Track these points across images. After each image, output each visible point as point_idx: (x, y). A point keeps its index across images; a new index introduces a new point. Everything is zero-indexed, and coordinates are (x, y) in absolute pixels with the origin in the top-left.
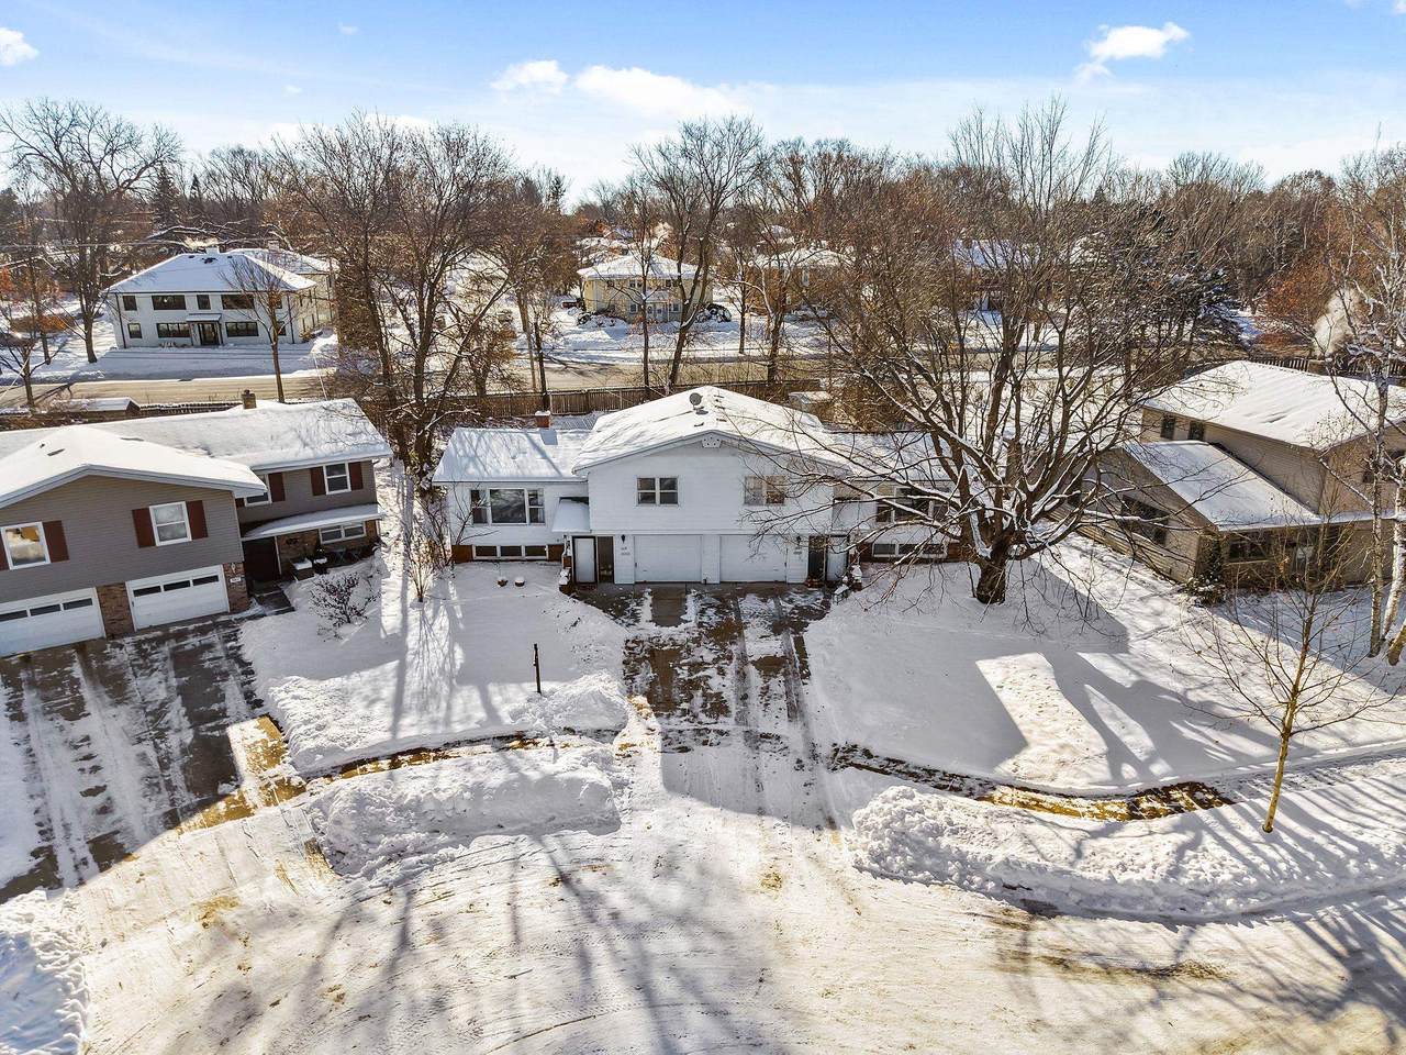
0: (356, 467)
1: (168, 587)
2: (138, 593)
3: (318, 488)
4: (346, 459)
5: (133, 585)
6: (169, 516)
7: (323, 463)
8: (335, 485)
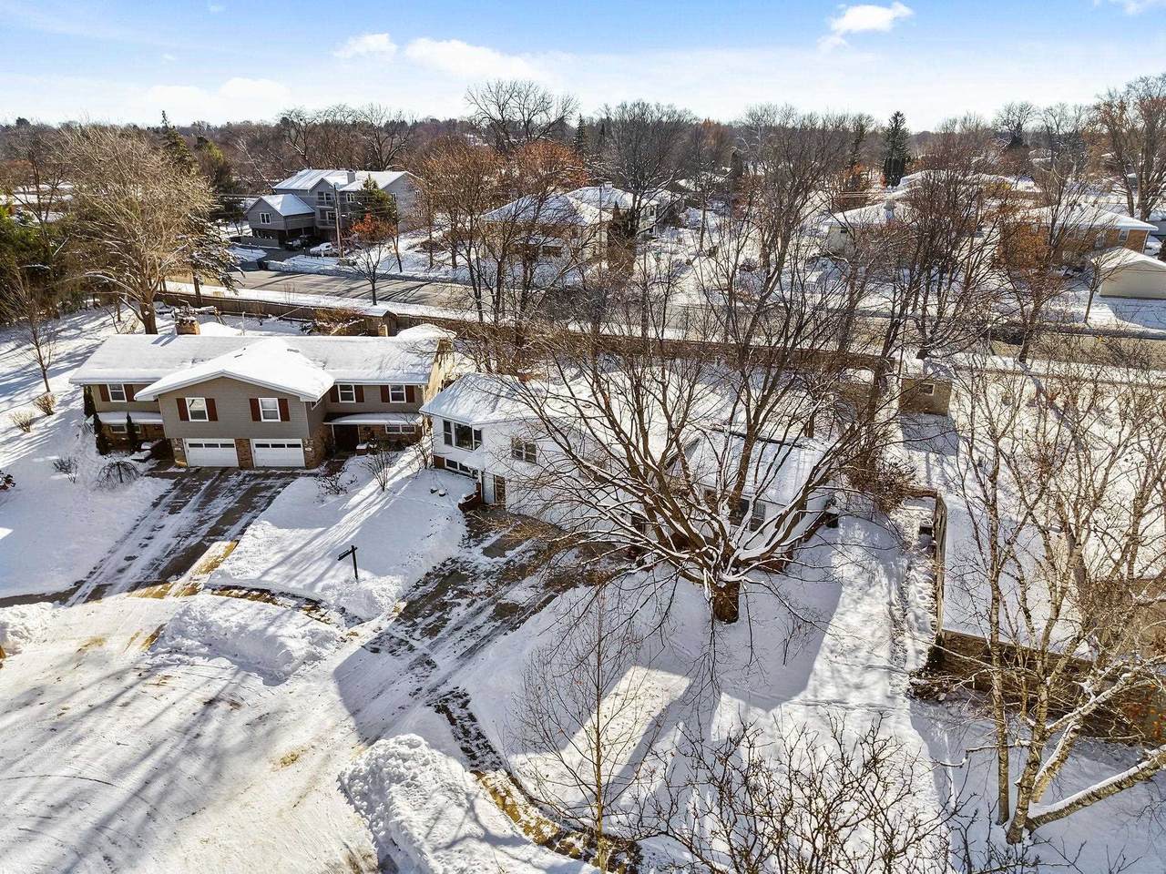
0: (410, 389)
1: (274, 446)
2: (258, 446)
3: (385, 398)
4: (404, 383)
5: (254, 441)
6: (269, 403)
7: (390, 382)
8: (396, 397)
